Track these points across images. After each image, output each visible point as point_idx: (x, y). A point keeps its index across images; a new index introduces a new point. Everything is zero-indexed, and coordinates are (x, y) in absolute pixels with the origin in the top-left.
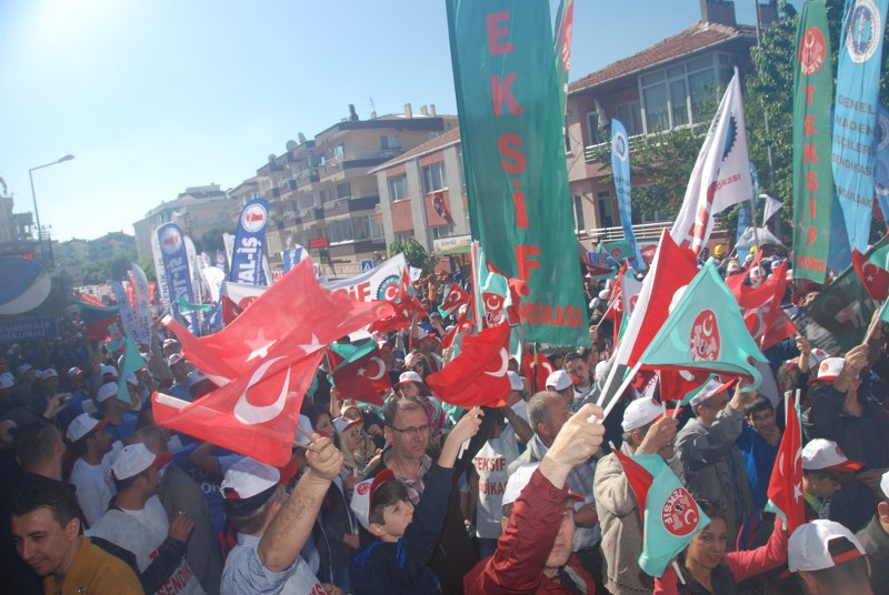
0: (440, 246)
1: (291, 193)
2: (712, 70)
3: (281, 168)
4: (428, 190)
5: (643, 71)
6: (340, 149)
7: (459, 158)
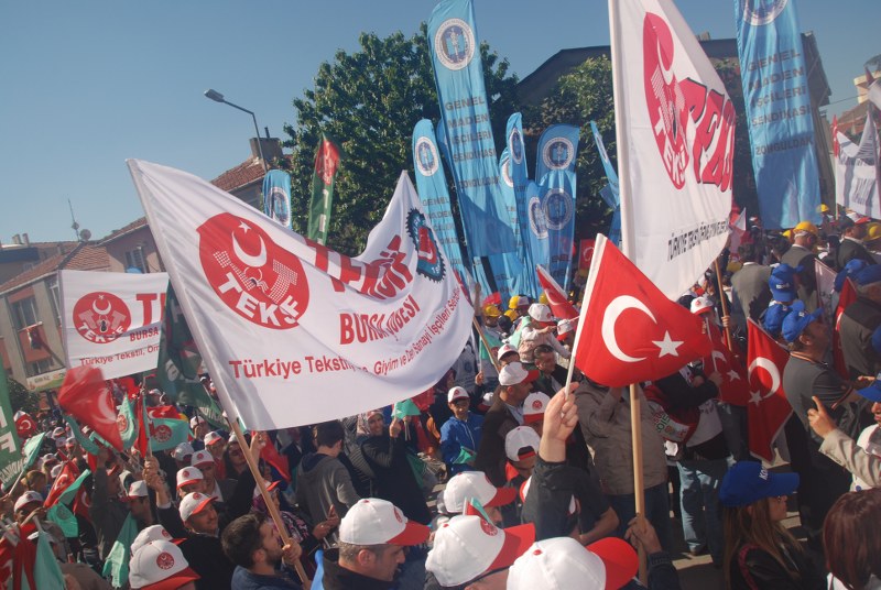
0: (34, 383)
2: (257, 201)
4: (22, 326)
7: (50, 292)
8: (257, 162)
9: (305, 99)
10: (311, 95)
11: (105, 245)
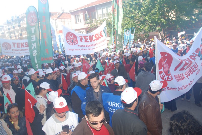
1: (13, 29)
3: (10, 23)
5: (96, 5)
6: (26, 19)
7: (55, 22)
11: (71, 13)
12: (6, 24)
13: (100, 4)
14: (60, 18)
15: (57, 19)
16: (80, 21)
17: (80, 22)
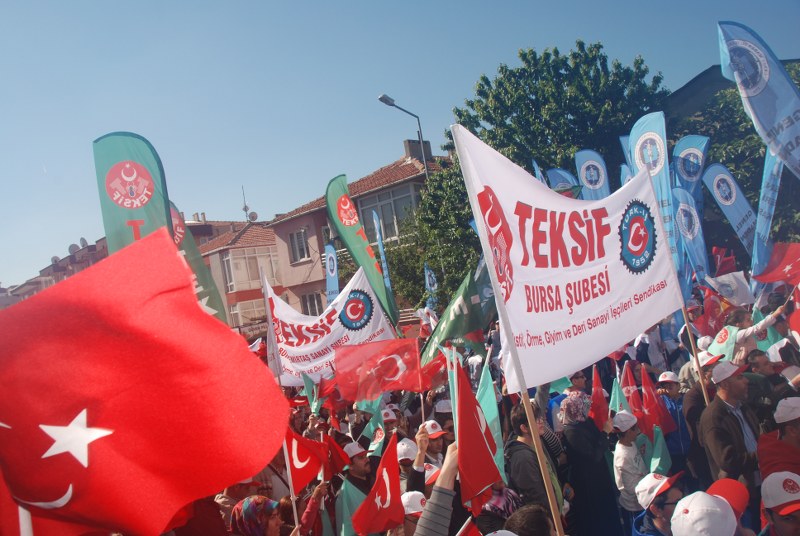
2: (410, 196)
3: (64, 269)
5: (360, 196)
7: (223, 263)
8: (409, 161)
9: (464, 107)
10: (471, 104)
11: (273, 226)
12: (49, 275)
13: (374, 192)
14: (238, 245)
15: (227, 249)
16: (309, 256)
17: (305, 259)
